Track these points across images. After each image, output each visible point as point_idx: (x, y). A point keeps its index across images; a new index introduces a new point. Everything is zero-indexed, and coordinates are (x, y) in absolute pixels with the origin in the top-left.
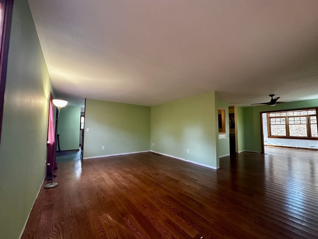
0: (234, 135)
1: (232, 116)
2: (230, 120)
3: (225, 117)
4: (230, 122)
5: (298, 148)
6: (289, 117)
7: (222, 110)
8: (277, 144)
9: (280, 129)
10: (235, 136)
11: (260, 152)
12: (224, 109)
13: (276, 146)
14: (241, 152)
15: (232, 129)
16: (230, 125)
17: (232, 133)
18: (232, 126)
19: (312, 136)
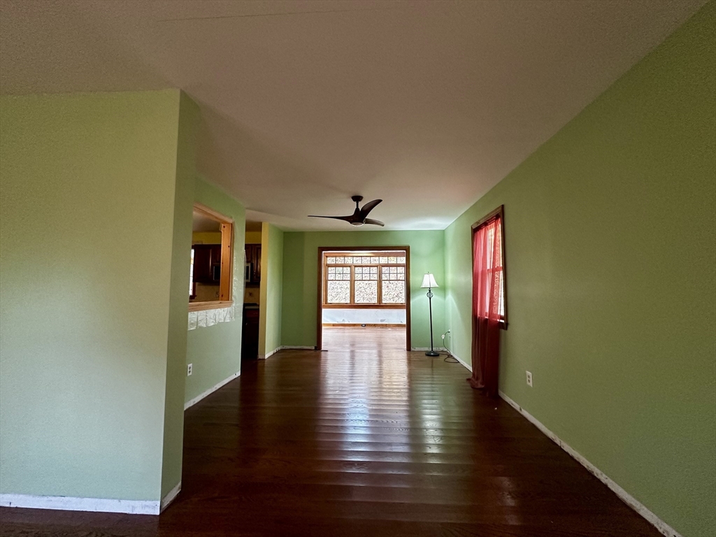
0: (255, 307)
1: (253, 252)
2: (247, 262)
3: (231, 247)
4: (247, 267)
5: (365, 325)
6: (355, 266)
7: (225, 222)
8: (335, 321)
9: (336, 290)
10: (259, 309)
11: (314, 348)
12: (231, 221)
13: (334, 325)
14: (271, 353)
15: (251, 290)
16: (247, 277)
17: (251, 301)
18: (253, 280)
19: (383, 302)
